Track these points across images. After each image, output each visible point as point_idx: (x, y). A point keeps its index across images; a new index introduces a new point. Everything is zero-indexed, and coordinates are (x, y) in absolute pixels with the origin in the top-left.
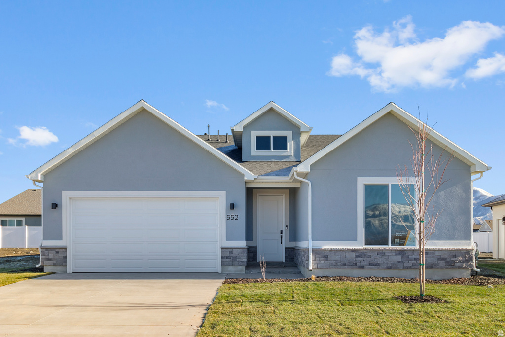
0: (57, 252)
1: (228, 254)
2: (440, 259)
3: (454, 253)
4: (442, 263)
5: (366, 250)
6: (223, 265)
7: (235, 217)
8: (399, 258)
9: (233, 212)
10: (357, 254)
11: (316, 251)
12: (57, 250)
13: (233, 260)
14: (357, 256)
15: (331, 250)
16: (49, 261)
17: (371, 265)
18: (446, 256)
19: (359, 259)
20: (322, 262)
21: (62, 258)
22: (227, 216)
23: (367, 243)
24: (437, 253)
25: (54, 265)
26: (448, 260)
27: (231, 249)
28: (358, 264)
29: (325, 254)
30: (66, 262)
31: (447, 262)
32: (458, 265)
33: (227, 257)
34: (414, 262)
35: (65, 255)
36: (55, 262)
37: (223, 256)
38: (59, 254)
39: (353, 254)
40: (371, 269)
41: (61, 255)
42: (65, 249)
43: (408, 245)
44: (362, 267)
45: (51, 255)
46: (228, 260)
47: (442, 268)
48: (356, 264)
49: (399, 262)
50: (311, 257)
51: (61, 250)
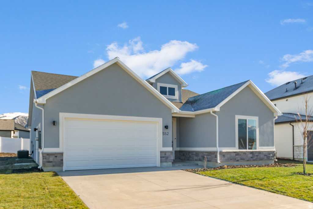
0: (56, 157)
1: (163, 155)
2: (265, 155)
3: (269, 153)
4: (265, 158)
5: (240, 152)
6: (161, 162)
7: (167, 134)
8: (251, 155)
9: (166, 131)
10: (236, 154)
11: (221, 153)
12: (55, 155)
13: (166, 159)
14: (236, 155)
15: (226, 152)
16: (49, 163)
17: (241, 159)
18: (267, 154)
19: (237, 156)
20: (223, 158)
21: (60, 160)
22: (163, 133)
23: (239, 148)
24: (264, 153)
25: (54, 166)
26: (267, 156)
27: (165, 152)
28: (237, 159)
29: (224, 154)
30: (62, 163)
31: (267, 157)
32: (271, 158)
33: (163, 157)
34: (256, 157)
35: (62, 159)
36: (54, 164)
37: (161, 156)
38: (57, 158)
39: (234, 154)
40: (241, 161)
41: (59, 159)
42: (62, 154)
43: (253, 149)
44: (238, 161)
45: (51, 159)
46: (164, 159)
47: (265, 160)
48: (235, 159)
49: (251, 157)
50: (218, 155)
51: (59, 155)
